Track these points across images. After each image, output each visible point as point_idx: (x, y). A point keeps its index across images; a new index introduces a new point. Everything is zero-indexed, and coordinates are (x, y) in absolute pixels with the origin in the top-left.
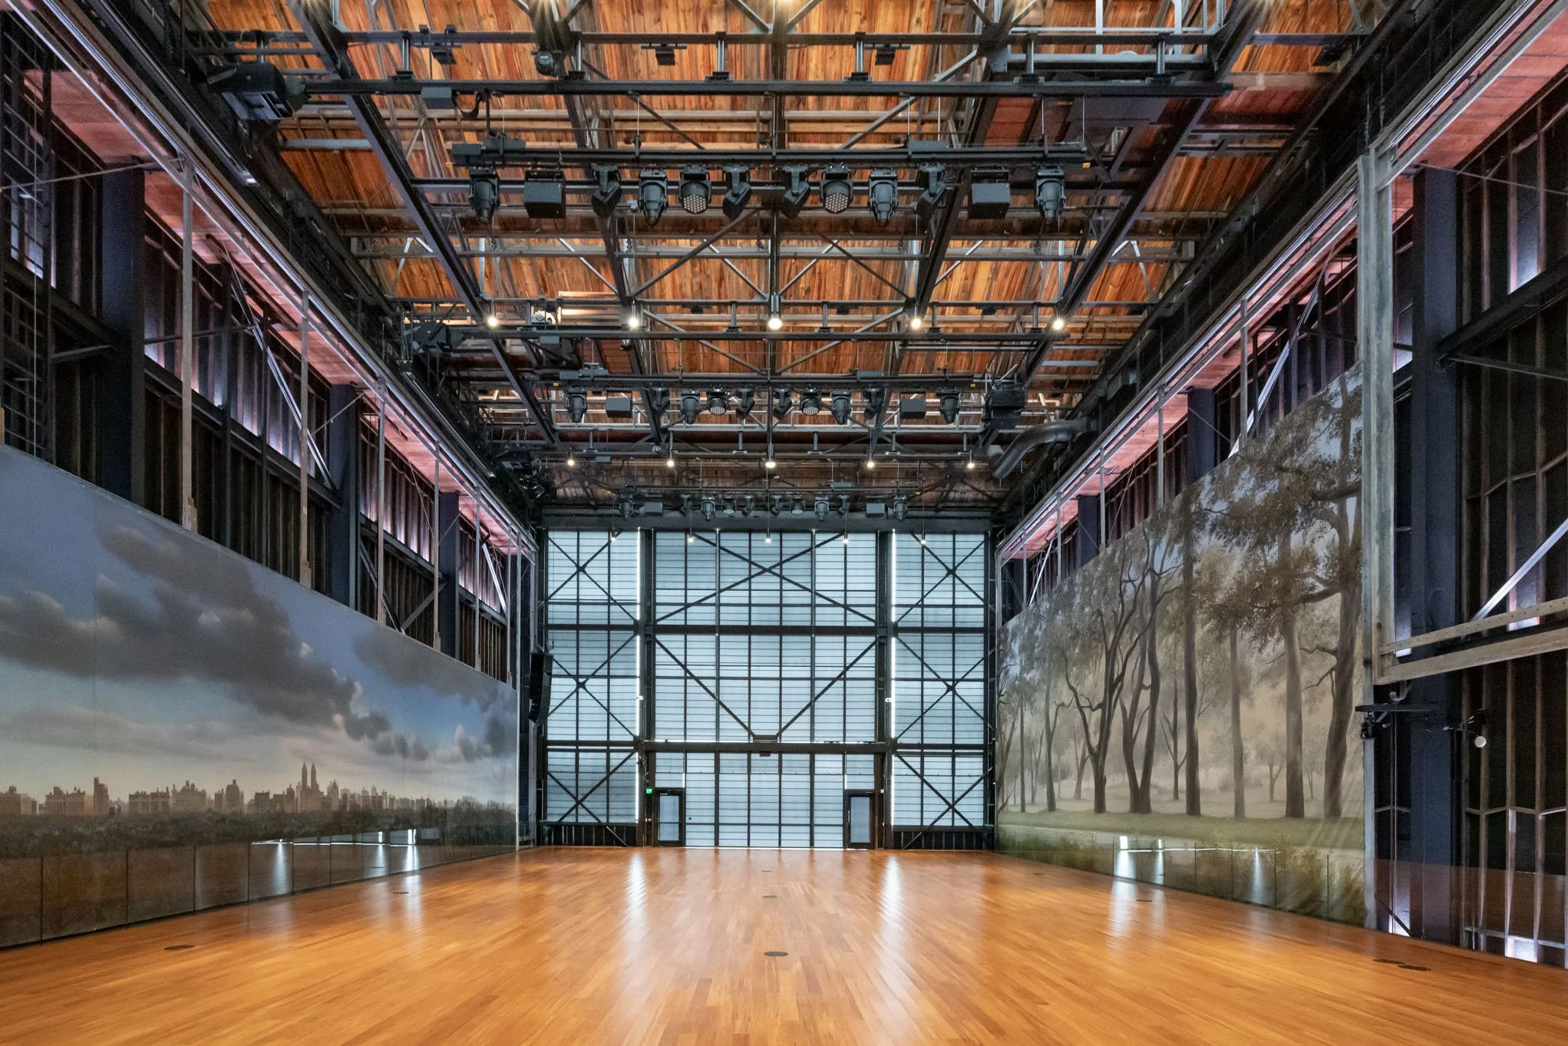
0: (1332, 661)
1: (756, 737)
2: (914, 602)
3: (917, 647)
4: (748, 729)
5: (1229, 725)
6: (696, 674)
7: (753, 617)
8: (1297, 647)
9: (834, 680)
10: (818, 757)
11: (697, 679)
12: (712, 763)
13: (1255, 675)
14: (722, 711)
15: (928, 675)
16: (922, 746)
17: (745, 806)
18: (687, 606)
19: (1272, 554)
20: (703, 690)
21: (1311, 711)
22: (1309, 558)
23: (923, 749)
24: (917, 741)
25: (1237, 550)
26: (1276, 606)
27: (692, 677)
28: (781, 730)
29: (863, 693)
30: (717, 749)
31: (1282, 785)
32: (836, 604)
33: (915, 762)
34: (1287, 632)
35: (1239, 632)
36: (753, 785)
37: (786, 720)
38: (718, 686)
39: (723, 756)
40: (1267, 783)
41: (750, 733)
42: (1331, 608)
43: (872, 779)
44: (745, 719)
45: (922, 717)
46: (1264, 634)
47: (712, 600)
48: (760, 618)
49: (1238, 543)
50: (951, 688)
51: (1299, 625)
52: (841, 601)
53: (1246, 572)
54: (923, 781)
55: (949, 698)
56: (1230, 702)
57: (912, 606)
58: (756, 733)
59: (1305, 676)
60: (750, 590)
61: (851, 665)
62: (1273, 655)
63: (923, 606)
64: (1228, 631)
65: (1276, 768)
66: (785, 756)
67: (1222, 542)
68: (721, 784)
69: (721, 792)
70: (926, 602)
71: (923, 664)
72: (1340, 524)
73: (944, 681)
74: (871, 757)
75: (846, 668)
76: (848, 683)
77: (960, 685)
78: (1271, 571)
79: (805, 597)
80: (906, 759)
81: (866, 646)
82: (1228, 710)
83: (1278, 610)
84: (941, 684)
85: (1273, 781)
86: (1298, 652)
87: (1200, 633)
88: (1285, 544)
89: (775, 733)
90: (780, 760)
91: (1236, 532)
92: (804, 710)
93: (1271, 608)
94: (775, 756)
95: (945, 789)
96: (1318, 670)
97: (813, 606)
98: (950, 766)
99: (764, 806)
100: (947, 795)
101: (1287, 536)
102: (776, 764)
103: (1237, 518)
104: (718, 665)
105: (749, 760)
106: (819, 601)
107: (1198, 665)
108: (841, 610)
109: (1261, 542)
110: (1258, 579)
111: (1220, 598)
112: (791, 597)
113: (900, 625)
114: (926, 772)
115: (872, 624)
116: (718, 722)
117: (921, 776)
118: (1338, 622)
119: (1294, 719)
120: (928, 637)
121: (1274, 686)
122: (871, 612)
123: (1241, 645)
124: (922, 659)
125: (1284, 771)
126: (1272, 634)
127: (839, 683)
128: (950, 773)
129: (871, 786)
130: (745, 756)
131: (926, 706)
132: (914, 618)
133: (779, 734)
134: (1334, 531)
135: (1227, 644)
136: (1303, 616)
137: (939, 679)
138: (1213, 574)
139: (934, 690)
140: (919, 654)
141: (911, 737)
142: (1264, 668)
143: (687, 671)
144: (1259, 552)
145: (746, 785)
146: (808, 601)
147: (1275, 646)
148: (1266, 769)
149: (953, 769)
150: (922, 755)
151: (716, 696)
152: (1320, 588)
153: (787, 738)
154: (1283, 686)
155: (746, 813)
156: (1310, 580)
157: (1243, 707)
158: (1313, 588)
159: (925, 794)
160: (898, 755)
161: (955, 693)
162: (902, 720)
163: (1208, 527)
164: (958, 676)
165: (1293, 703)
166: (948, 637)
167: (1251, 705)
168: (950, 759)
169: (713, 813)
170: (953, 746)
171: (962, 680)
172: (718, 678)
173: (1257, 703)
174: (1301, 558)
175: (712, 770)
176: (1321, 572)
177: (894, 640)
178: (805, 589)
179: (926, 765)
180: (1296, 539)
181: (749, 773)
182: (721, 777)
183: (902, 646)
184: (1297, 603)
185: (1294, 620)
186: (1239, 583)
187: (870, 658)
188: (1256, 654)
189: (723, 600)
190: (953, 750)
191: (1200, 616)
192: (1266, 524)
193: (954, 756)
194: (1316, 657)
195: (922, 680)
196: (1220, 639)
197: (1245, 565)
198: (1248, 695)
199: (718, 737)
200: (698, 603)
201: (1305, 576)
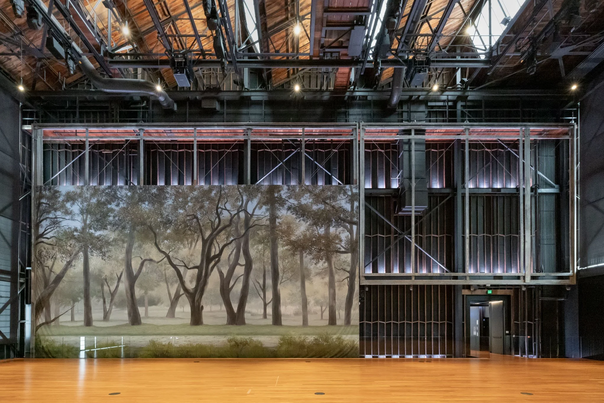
0: (348, 275)
5: (300, 289)
8: (333, 267)
13: (313, 272)
19: (322, 231)
21: (339, 290)
22: (337, 237)
25: (302, 222)
26: (323, 250)
31: (327, 314)
34: (329, 260)
35: (305, 255)
40: (320, 313)
42: (348, 257)
46: (318, 258)
49: (304, 220)
51: (334, 260)
53: (308, 233)
56: (300, 280)
59: (337, 277)
62: (322, 267)
64: (298, 253)
65: (324, 308)
67: (294, 216)
72: (351, 231)
78: (320, 237)
82: (299, 284)
83: (325, 252)
85: (322, 313)
86: (334, 269)
87: (281, 249)
88: (327, 230)
91: (303, 215)
93: (320, 250)
96: (341, 277)
101: (329, 226)
103: (303, 211)
107: (280, 262)
109: (315, 224)
110: (314, 237)
111: (293, 238)
118: (350, 263)
119: (332, 291)
121: (323, 278)
123: (305, 260)
125: (328, 309)
126: (322, 259)
134: (348, 233)
135: (298, 257)
136: (336, 257)
138: (289, 227)
142: (317, 271)
144: (315, 228)
147: (322, 264)
148: (319, 308)
152: (343, 250)
154: (327, 279)
156: (339, 246)
157: (307, 284)
158: (340, 249)
163: (286, 206)
165: (331, 285)
167: (311, 283)
173: (314, 283)
174: (334, 237)
176: (343, 244)
180: (332, 230)
184: (334, 252)
185: (332, 257)
186: (305, 236)
188: (314, 265)
191: (280, 242)
192: (318, 219)
194: (342, 272)
196: (293, 255)
197: (308, 230)
198: (310, 279)
201: (337, 244)
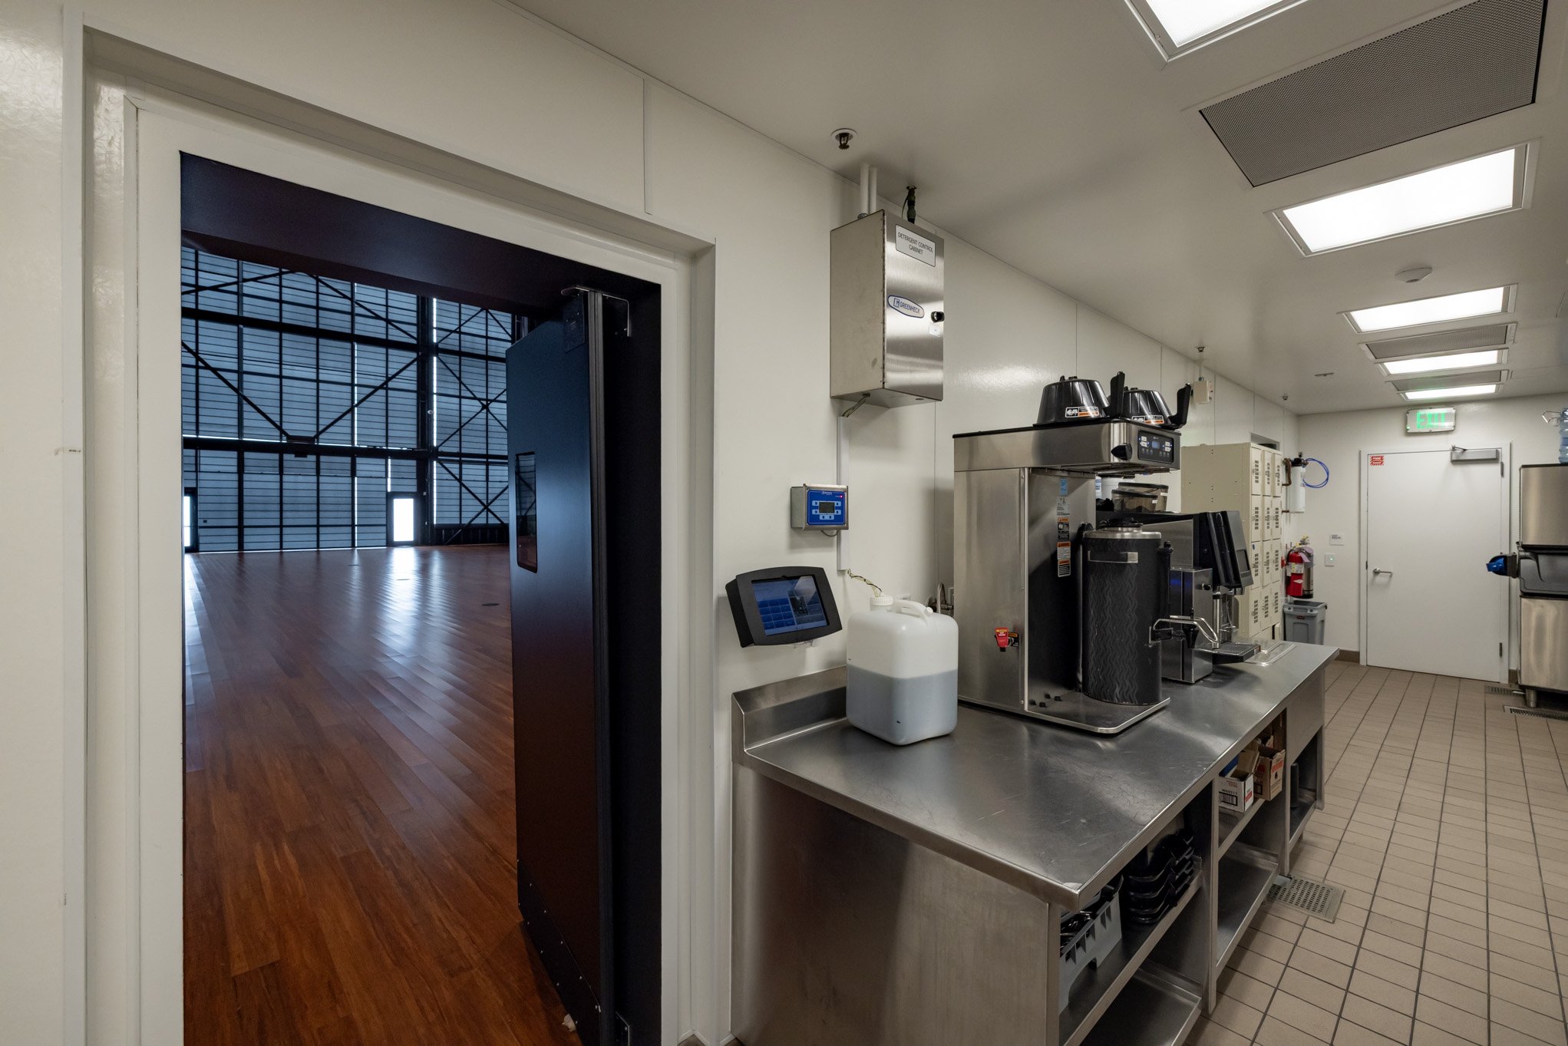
1: (289, 437)
2: (453, 328)
3: (455, 368)
4: (280, 428)
6: (213, 364)
7: (284, 314)
9: (376, 389)
10: (359, 460)
11: (215, 370)
12: (235, 462)
14: (246, 407)
15: (465, 393)
16: (460, 454)
17: (277, 507)
18: (198, 288)
20: (220, 383)
23: (461, 457)
24: (456, 450)
27: (207, 367)
28: (319, 433)
29: (405, 403)
30: (240, 448)
32: (378, 317)
33: (454, 468)
36: (285, 486)
37: (324, 423)
38: (240, 381)
39: (247, 455)
41: (282, 432)
43: (415, 482)
44: (276, 418)
45: (460, 430)
47: (234, 288)
48: (291, 316)
50: (485, 407)
52: (383, 315)
54: (462, 485)
55: (483, 415)
57: (451, 332)
58: (291, 433)
60: (281, 286)
61: (394, 376)
63: (460, 333)
66: (323, 458)
68: (246, 485)
69: (245, 492)
70: (463, 329)
71: (461, 383)
73: (480, 400)
74: (413, 463)
75: (389, 379)
76: (390, 393)
77: (493, 405)
79: (345, 304)
80: (447, 465)
81: (408, 361)
84: (477, 403)
89: (313, 435)
90: (318, 462)
92: (345, 414)
94: (312, 458)
95: (480, 492)
97: (352, 314)
98: (484, 473)
99: (301, 507)
100: (482, 497)
102: (314, 465)
104: (240, 358)
105: (281, 460)
106: (358, 310)
108: (383, 323)
112: (328, 301)
113: (440, 346)
114: (464, 478)
115: (414, 342)
116: (240, 418)
117: (460, 480)
120: (465, 360)
122: (413, 330)
124: (459, 378)
127: (382, 392)
128: (484, 478)
129: (414, 489)
130: (276, 456)
131: (464, 420)
132: (452, 342)
133: (317, 436)
137: (475, 398)
139: (471, 407)
140: (457, 374)
141: (452, 447)
143: (198, 359)
145: (277, 486)
146: (348, 309)
149: (487, 476)
150: (461, 463)
151: (238, 390)
153: (324, 441)
155: (277, 515)
159: (464, 496)
160: (439, 461)
161: (488, 411)
162: (443, 430)
164: (491, 397)
166: (482, 363)
168: (484, 467)
169: (236, 515)
170: (487, 456)
171: (495, 400)
172: (240, 372)
175: (235, 469)
177: (435, 359)
178: (345, 297)
179: (464, 471)
181: (281, 474)
182: (246, 477)
183: (443, 366)
187: (412, 373)
189: (246, 290)
190: (488, 459)
193: (487, 464)
195: (460, 397)
199: (240, 434)
200: (215, 288)
